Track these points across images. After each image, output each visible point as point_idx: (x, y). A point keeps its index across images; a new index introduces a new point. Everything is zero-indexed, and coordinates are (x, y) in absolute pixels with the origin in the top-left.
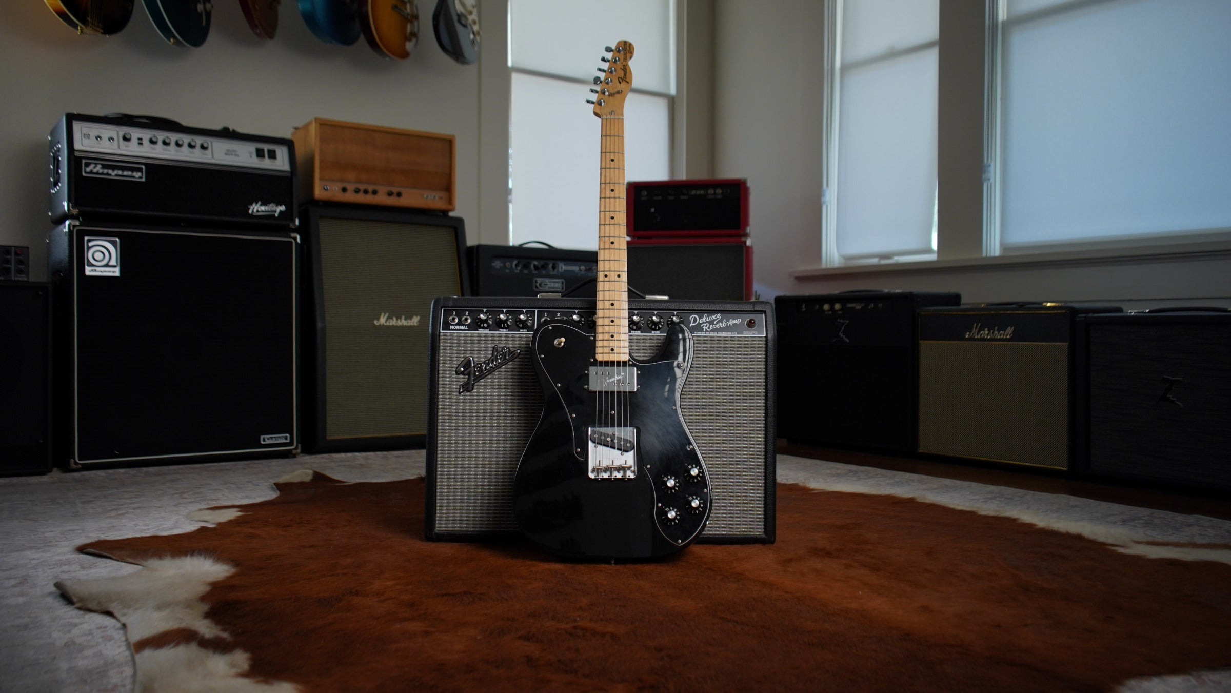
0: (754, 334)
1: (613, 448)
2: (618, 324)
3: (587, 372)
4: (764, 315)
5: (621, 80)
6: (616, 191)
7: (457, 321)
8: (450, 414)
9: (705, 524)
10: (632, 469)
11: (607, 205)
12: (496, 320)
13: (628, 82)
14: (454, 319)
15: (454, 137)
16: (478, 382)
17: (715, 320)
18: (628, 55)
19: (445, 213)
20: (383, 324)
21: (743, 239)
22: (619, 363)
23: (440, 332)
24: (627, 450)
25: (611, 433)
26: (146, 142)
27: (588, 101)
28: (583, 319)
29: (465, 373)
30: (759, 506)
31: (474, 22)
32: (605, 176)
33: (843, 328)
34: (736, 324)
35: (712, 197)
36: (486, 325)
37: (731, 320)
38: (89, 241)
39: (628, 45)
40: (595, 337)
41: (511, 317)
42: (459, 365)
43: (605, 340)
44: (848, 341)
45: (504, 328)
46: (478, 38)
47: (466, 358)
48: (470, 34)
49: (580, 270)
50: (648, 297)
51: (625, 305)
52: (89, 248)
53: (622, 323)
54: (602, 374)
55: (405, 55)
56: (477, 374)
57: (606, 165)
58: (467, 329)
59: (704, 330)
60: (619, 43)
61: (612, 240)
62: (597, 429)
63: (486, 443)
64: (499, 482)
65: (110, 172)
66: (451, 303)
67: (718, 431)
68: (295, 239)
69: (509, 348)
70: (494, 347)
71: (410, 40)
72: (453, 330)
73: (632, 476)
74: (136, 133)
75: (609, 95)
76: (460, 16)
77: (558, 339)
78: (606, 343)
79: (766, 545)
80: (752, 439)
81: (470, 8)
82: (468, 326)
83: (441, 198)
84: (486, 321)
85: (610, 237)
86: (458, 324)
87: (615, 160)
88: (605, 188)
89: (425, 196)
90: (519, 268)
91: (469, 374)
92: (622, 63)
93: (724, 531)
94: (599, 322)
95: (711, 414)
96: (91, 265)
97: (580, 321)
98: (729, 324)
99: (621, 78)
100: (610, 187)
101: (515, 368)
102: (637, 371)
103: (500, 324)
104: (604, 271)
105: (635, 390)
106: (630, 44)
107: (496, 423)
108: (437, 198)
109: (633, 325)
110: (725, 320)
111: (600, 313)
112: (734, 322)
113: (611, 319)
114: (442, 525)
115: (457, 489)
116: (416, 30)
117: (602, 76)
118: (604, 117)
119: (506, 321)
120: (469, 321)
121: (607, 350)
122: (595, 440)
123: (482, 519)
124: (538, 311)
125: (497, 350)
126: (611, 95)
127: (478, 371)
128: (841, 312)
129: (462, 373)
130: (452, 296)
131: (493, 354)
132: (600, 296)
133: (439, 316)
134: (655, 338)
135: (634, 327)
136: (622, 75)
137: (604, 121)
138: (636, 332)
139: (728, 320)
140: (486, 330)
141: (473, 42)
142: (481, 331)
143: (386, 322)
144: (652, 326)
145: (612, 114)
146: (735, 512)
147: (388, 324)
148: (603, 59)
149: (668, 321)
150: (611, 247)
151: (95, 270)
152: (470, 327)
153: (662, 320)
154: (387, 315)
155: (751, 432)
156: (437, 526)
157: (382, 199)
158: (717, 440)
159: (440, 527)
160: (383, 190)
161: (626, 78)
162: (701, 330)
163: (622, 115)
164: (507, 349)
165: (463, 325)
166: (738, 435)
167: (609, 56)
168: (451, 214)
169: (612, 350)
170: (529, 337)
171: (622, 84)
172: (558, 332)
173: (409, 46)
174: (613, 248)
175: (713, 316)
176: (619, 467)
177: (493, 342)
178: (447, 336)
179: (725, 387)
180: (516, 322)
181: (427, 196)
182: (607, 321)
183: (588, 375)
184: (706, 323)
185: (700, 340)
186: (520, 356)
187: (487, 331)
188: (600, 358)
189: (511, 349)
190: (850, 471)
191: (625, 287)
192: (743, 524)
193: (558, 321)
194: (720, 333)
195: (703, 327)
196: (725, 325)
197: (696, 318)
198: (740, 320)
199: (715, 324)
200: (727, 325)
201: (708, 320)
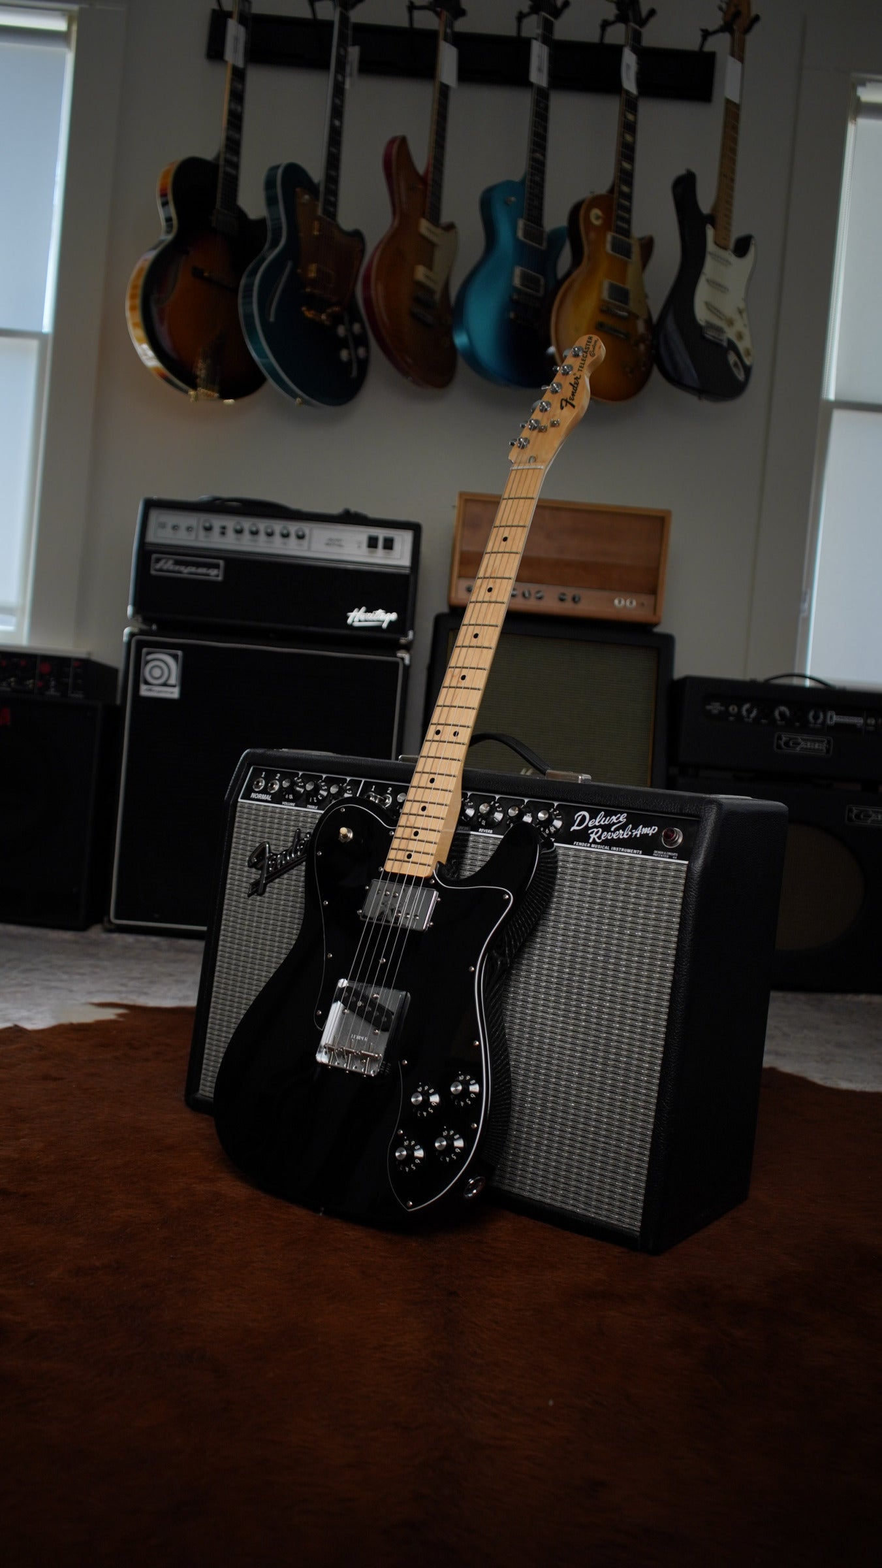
0: (671, 857)
1: (368, 1020)
2: (429, 814)
3: (368, 887)
5: (564, 404)
6: (495, 591)
7: (262, 787)
8: (234, 925)
10: (377, 1062)
11: (475, 615)
14: (260, 783)
15: (669, 513)
16: (272, 882)
17: (614, 824)
19: (648, 627)
22: (416, 881)
23: (238, 801)
24: (382, 1027)
25: (376, 997)
26: (230, 533)
29: (258, 866)
31: (739, 337)
32: (488, 565)
34: (647, 834)
36: (291, 797)
37: (641, 826)
38: (148, 653)
40: (395, 831)
42: (253, 853)
43: (405, 839)
45: (313, 803)
47: (260, 844)
51: (450, 783)
52: (147, 662)
54: (386, 894)
56: (271, 870)
57: (493, 547)
58: (270, 799)
59: (591, 841)
61: (465, 672)
65: (182, 568)
68: (403, 659)
70: (295, 832)
72: (254, 800)
73: (371, 1074)
74: (217, 521)
76: (704, 329)
78: (404, 844)
79: (641, 1255)
81: (731, 315)
82: (273, 796)
83: (641, 605)
84: (292, 790)
85: (462, 667)
86: (260, 792)
87: (509, 539)
88: (481, 586)
90: (753, 716)
91: (262, 869)
92: (575, 374)
94: (406, 807)
96: (147, 683)
98: (634, 834)
99: (566, 401)
100: (487, 583)
102: (437, 898)
103: (309, 797)
104: (437, 724)
105: (424, 929)
108: (633, 604)
109: (483, 820)
110: (631, 826)
111: (410, 793)
112: (646, 830)
113: (423, 805)
114: (205, 1087)
118: (516, 467)
119: (316, 793)
120: (276, 789)
121: (401, 856)
124: (364, 781)
125: (299, 837)
126: (541, 430)
127: (273, 866)
129: (255, 866)
131: (293, 842)
132: (421, 765)
133: (245, 776)
135: (484, 823)
136: (568, 396)
138: (486, 830)
139: (635, 827)
140: (292, 804)
142: (286, 805)
145: (532, 461)
150: (460, 685)
151: (150, 690)
152: (275, 798)
156: (200, 1087)
157: (548, 605)
159: (204, 1090)
160: (552, 593)
161: (573, 400)
162: (587, 840)
164: (310, 836)
165: (267, 793)
168: (657, 630)
169: (409, 857)
171: (564, 409)
172: (350, 818)
174: (463, 685)
175: (613, 817)
176: (362, 1054)
177: (296, 823)
178: (246, 808)
181: (620, 602)
182: (417, 808)
183: (368, 892)
184: (595, 827)
187: (291, 806)
188: (389, 867)
194: (614, 848)
195: (591, 835)
196: (627, 835)
197: (584, 818)
198: (654, 830)
199: (612, 832)
200: (631, 835)
201: (603, 823)
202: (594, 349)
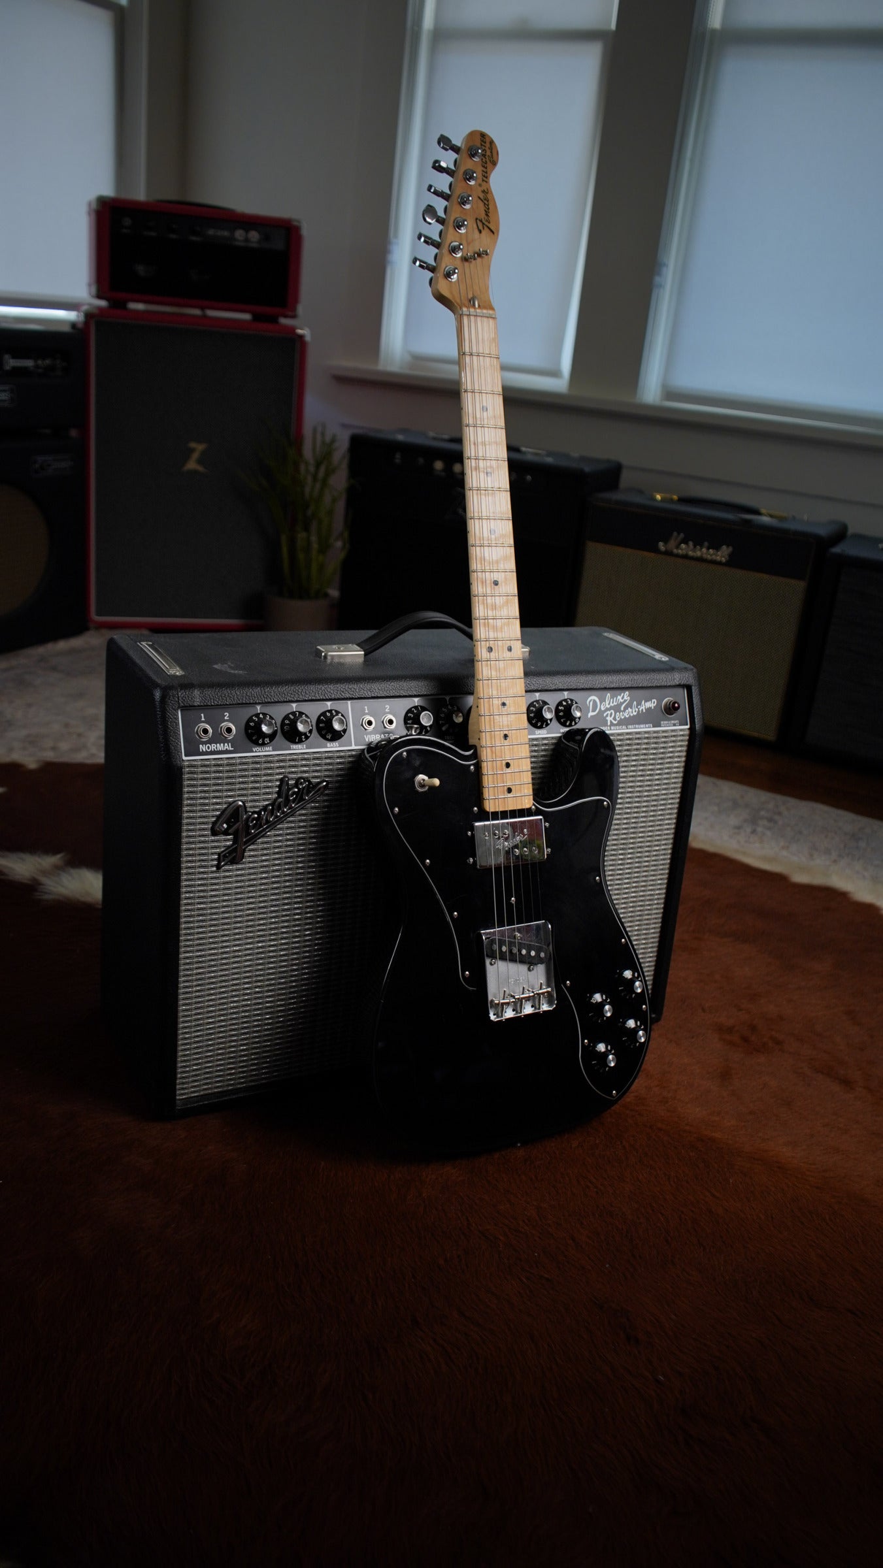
0: (674, 725)
2: (516, 742)
3: (469, 831)
4: (686, 691)
7: (210, 733)
8: (201, 905)
13: (492, 231)
14: (204, 730)
16: (253, 844)
17: (622, 704)
18: (489, 165)
21: (292, 323)
23: (181, 760)
24: (533, 962)
29: (230, 831)
32: (477, 444)
34: (650, 709)
35: (242, 244)
37: (643, 702)
39: (487, 144)
40: (477, 766)
42: (218, 817)
43: (497, 773)
47: (231, 804)
51: (523, 705)
53: (522, 740)
54: (497, 835)
56: (252, 830)
57: (476, 418)
58: (231, 749)
59: (609, 724)
60: (468, 135)
61: (495, 576)
62: (497, 931)
66: (197, 700)
69: (308, 780)
70: (281, 780)
72: (206, 753)
73: (549, 1007)
77: (421, 776)
78: (498, 780)
82: (233, 742)
85: (490, 572)
86: (214, 740)
88: (478, 469)
91: (236, 833)
92: (480, 185)
94: (486, 739)
98: (640, 709)
99: (479, 219)
101: (318, 814)
102: (544, 823)
103: (291, 737)
104: (486, 640)
105: (546, 857)
106: (492, 142)
110: (635, 703)
111: (485, 723)
112: (648, 705)
113: (504, 733)
114: (187, 1090)
119: (305, 731)
120: (234, 731)
121: (500, 791)
122: (495, 953)
125: (287, 785)
127: (254, 826)
129: (224, 832)
131: (279, 794)
132: (484, 689)
136: (483, 216)
137: (465, 320)
139: (639, 704)
140: (267, 748)
142: (259, 753)
144: (536, 723)
145: (474, 304)
148: (437, 166)
149: (558, 710)
150: (494, 592)
152: (237, 745)
156: (178, 1092)
159: (184, 1095)
161: (489, 223)
162: (606, 724)
163: (491, 308)
165: (225, 741)
169: (508, 791)
171: (483, 232)
174: (497, 592)
175: (619, 697)
176: (527, 997)
177: (281, 769)
178: (194, 766)
180: (319, 729)
182: (497, 738)
183: (473, 836)
184: (608, 710)
186: (327, 791)
187: (269, 751)
188: (489, 805)
189: (312, 781)
191: (519, 668)
194: (630, 727)
195: (607, 718)
196: (635, 711)
197: (594, 702)
198: (654, 702)
199: (622, 711)
200: (639, 711)
201: (612, 705)
202: (491, 152)
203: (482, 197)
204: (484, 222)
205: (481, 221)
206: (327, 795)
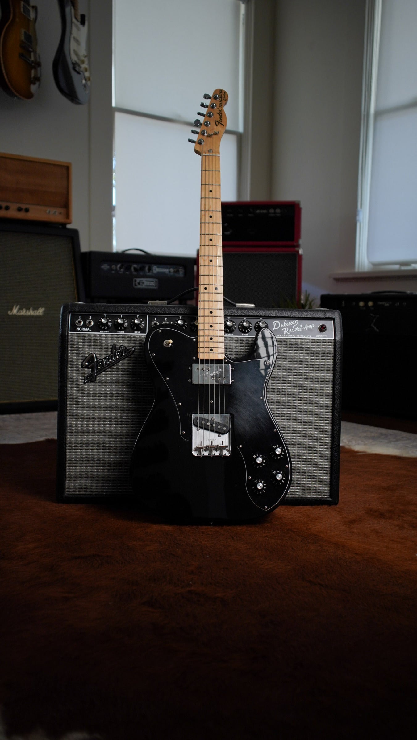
1: (212, 431)
2: (216, 329)
3: (190, 368)
4: (333, 322)
5: (217, 123)
6: (214, 217)
7: (82, 323)
8: (77, 400)
9: (286, 493)
10: (228, 448)
11: (207, 229)
12: (114, 323)
13: (223, 125)
14: (79, 322)
15: (70, 164)
16: (100, 374)
17: (293, 325)
18: (224, 102)
19: (64, 225)
20: (15, 314)
21: (297, 249)
22: (217, 361)
23: (68, 333)
24: (223, 432)
25: (210, 419)
27: (190, 141)
28: (186, 323)
29: (89, 366)
30: (326, 475)
31: (86, 70)
32: (205, 205)
33: (374, 321)
35: (272, 215)
36: (106, 328)
37: (306, 325)
39: (223, 93)
40: (197, 339)
41: (127, 321)
42: (84, 360)
43: (205, 342)
44: (378, 330)
45: (121, 330)
46: (89, 83)
47: (90, 354)
48: (82, 79)
49: (170, 272)
50: (238, 305)
51: (222, 313)
53: (219, 328)
54: (203, 370)
55: (29, 96)
56: (99, 367)
57: (205, 195)
58: (90, 330)
59: (285, 334)
60: (216, 91)
61: (211, 258)
62: (200, 415)
63: (106, 424)
64: (117, 455)
66: (77, 309)
67: (294, 415)
69: (125, 347)
70: (113, 346)
71: (34, 84)
72: (79, 331)
73: (228, 454)
75: (208, 136)
76: (74, 64)
77: (167, 340)
78: (206, 345)
79: (332, 506)
80: (321, 422)
81: (83, 58)
82: (92, 328)
83: (60, 213)
84: (106, 324)
85: (208, 256)
86: (83, 326)
87: (213, 191)
88: (205, 215)
89: (47, 211)
90: (122, 270)
91: (92, 368)
92: (218, 109)
93: (298, 495)
94: (200, 327)
95: (289, 401)
97: (183, 325)
100: (209, 214)
101: (130, 363)
102: (231, 368)
103: (117, 327)
104: (204, 284)
105: (230, 383)
106: (225, 92)
107: (115, 408)
108: (57, 213)
109: (228, 329)
110: (301, 325)
111: (201, 320)
112: (309, 327)
113: (210, 324)
114: (70, 489)
115: (83, 460)
116: (39, 76)
117: (202, 119)
118: (204, 154)
119: (123, 324)
120: (92, 323)
121: (207, 350)
122: (198, 424)
123: (103, 485)
124: (148, 316)
125: (115, 348)
126: (209, 136)
127: (100, 365)
128: (373, 308)
129: (87, 367)
130: (77, 303)
131: (112, 352)
132: (201, 305)
133: (68, 319)
134: (245, 339)
135: (228, 331)
136: (218, 119)
137: (204, 158)
138: (230, 334)
139: (303, 326)
140: (106, 331)
141: (85, 86)
142: (102, 332)
143: (18, 312)
144: (242, 330)
145: (210, 152)
146: (307, 480)
147: (19, 314)
148: (203, 105)
149: (255, 325)
150: (210, 265)
152: (94, 329)
153: (251, 325)
154: (18, 306)
155: (321, 416)
156: (66, 490)
157: (13, 213)
158: (293, 422)
159: (69, 491)
160: (14, 206)
161: (222, 122)
162: (282, 333)
163: (219, 153)
164: (123, 347)
165: (88, 327)
166: (310, 418)
167: (208, 102)
168: (69, 226)
169: (211, 350)
170: (142, 338)
171: (218, 126)
172: (167, 335)
173: (33, 88)
174: (211, 265)
175: (292, 322)
176: (217, 447)
177: (112, 341)
178: (74, 336)
179: (301, 380)
180: (131, 325)
181: (49, 211)
182: (207, 326)
183: (191, 370)
184: (284, 327)
185: (281, 342)
186: (135, 353)
187: (107, 332)
188: (201, 356)
189: (127, 347)
190: (382, 434)
191: (221, 297)
192: (313, 490)
193: (166, 325)
194: (297, 336)
195: (284, 331)
196: (301, 329)
197: (277, 323)
198: (313, 326)
199: (293, 329)
200: (303, 329)
201: (287, 325)
202: (225, 96)
203: (219, 113)
204: (219, 121)
205: (218, 122)
206: (135, 355)
